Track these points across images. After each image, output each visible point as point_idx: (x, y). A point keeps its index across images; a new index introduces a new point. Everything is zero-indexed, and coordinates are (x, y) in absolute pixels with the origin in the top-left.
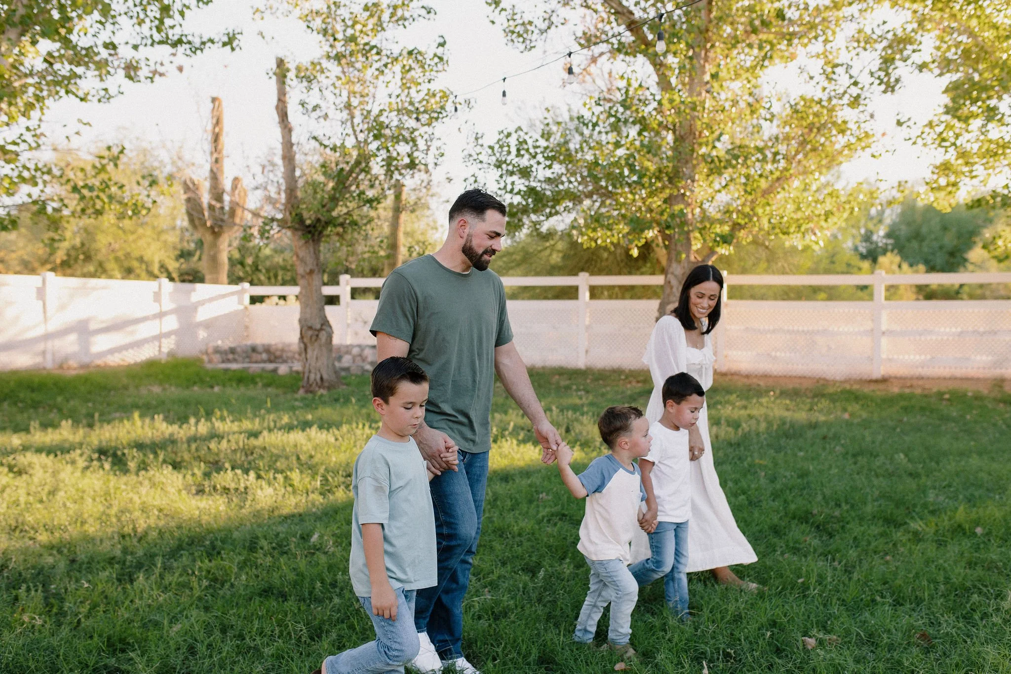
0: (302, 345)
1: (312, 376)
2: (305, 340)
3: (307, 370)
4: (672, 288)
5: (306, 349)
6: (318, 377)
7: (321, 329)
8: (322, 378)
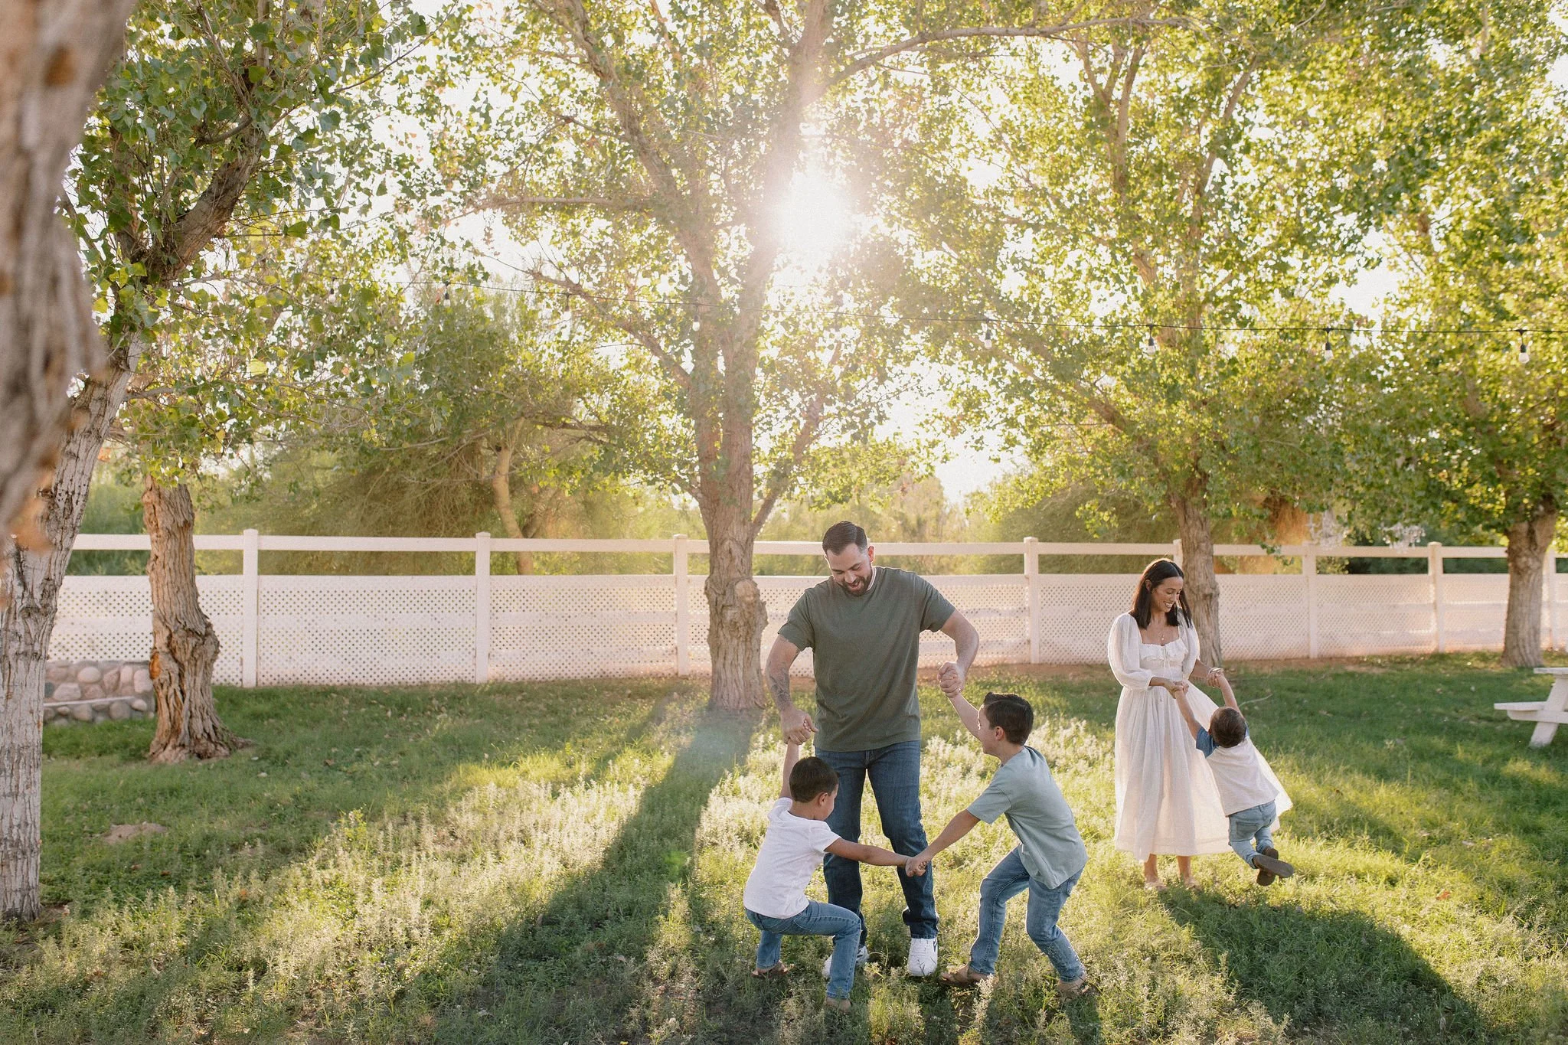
0: (175, 667)
1: (198, 725)
2: (178, 655)
3: (185, 712)
4: (732, 560)
5: (181, 676)
6: (210, 723)
7: (207, 634)
8: (214, 727)
